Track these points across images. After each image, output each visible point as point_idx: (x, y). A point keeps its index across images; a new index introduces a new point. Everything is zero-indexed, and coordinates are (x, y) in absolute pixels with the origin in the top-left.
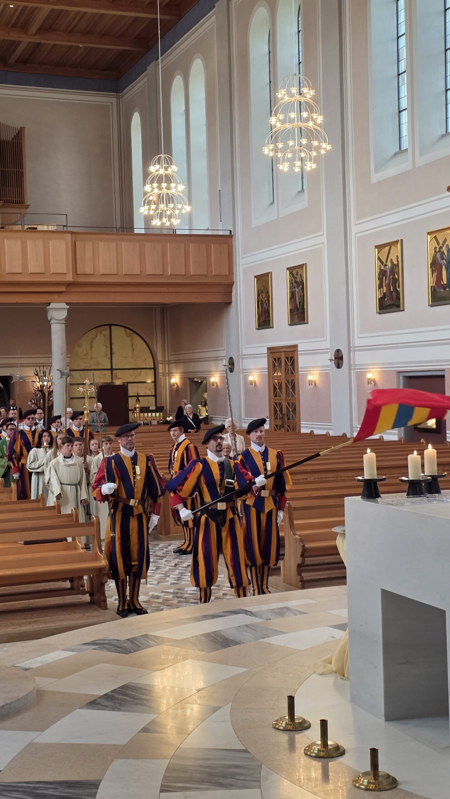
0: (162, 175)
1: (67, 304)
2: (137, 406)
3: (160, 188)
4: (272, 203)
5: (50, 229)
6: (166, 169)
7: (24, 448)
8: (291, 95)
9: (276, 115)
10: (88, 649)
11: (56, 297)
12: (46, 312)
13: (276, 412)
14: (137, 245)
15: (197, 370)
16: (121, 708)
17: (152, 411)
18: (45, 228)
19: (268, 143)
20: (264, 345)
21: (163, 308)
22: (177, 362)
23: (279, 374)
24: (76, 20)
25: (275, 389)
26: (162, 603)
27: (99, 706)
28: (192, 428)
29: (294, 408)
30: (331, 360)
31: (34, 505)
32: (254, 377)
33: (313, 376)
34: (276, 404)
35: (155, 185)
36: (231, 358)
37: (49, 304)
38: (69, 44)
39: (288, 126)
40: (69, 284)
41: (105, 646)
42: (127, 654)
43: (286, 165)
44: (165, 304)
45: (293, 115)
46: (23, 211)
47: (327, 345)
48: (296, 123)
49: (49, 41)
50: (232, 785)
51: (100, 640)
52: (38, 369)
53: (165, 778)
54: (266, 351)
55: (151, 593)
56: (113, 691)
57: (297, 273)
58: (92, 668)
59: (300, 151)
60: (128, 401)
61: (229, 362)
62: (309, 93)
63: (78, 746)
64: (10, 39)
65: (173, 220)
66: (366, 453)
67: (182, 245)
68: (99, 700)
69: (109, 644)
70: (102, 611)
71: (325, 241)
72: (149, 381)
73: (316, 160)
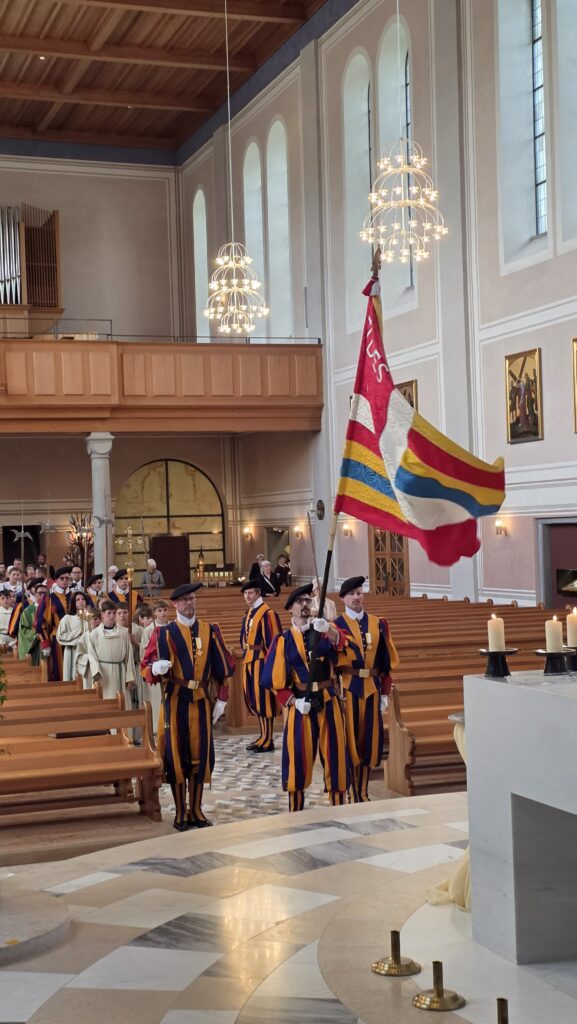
0: (232, 269)
1: (112, 433)
2: (201, 563)
3: (229, 285)
5: (91, 339)
6: (237, 261)
7: (56, 616)
8: (396, 165)
9: (377, 191)
10: (136, 870)
11: (98, 424)
12: (85, 444)
13: (378, 570)
14: (201, 357)
15: (275, 517)
16: (179, 946)
17: (219, 570)
18: (84, 337)
19: (367, 227)
21: (234, 438)
22: (251, 507)
24: (124, 75)
25: (377, 541)
27: (150, 942)
28: (271, 591)
29: (401, 565)
31: (69, 688)
32: (350, 526)
34: (378, 559)
35: (223, 282)
36: (320, 502)
37: (89, 434)
38: (113, 104)
39: (392, 205)
40: (114, 409)
41: (157, 866)
42: (186, 877)
43: (390, 254)
44: (236, 433)
45: (398, 190)
46: (58, 316)
48: (402, 201)
49: (89, 101)
51: (152, 859)
52: (75, 516)
55: (217, 801)
56: (168, 924)
57: (405, 391)
58: (141, 894)
59: (408, 236)
60: (189, 556)
61: (318, 506)
62: (420, 162)
63: (123, 992)
64: (40, 99)
65: (246, 326)
66: (490, 618)
67: (258, 358)
68: (150, 935)
69: (163, 864)
70: (156, 823)
71: (441, 351)
72: (215, 531)
73: (429, 248)
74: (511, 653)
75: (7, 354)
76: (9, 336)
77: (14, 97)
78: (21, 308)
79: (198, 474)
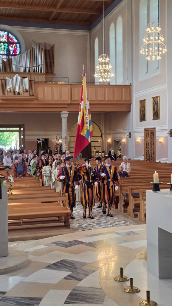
0: (103, 62)
1: (68, 112)
2: (95, 150)
3: (102, 67)
4: (147, 72)
5: (62, 83)
6: (105, 60)
7: (42, 165)
8: (152, 30)
9: (145, 38)
10: (52, 245)
11: (64, 109)
12: (60, 115)
13: (147, 153)
14: (95, 89)
15: (117, 137)
16: (59, 269)
17: (100, 153)
18: (60, 83)
19: (142, 49)
20: (143, 127)
21: (105, 113)
22: (110, 134)
23: (148, 139)
24: (74, 3)
25: (146, 145)
26: (92, 227)
27: (50, 268)
29: (154, 152)
30: (168, 134)
31: (46, 188)
32: (138, 140)
33: (161, 140)
34: (147, 150)
35: (100, 66)
36: (130, 133)
37: (61, 112)
38: (71, 12)
39: (150, 42)
40: (69, 104)
41: (59, 244)
42: (66, 247)
43: (149, 57)
44: (106, 112)
45: (152, 38)
46: (53, 76)
47: (167, 128)
48: (153, 41)
49: (64, 11)
50: (92, 302)
51: (58, 242)
52: (57, 136)
53: (68, 298)
54: (143, 130)
55: (88, 223)
56: (57, 262)
57: (156, 99)
58: (52, 253)
59: (155, 52)
60: (91, 148)
61: (129, 134)
62: (159, 29)
63: (38, 283)
64: (50, 11)
65: (107, 79)
66: (155, 173)
67: (112, 89)
68: (51, 266)
69: (61, 243)
70: (68, 229)
71: (167, 87)
72: (99, 141)
73: (162, 56)
74: (160, 184)
75: (38, 88)
76: (39, 82)
77: (42, 10)
78: (43, 74)
79: (94, 124)
